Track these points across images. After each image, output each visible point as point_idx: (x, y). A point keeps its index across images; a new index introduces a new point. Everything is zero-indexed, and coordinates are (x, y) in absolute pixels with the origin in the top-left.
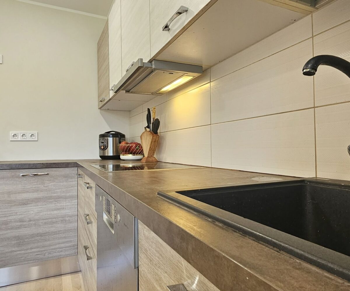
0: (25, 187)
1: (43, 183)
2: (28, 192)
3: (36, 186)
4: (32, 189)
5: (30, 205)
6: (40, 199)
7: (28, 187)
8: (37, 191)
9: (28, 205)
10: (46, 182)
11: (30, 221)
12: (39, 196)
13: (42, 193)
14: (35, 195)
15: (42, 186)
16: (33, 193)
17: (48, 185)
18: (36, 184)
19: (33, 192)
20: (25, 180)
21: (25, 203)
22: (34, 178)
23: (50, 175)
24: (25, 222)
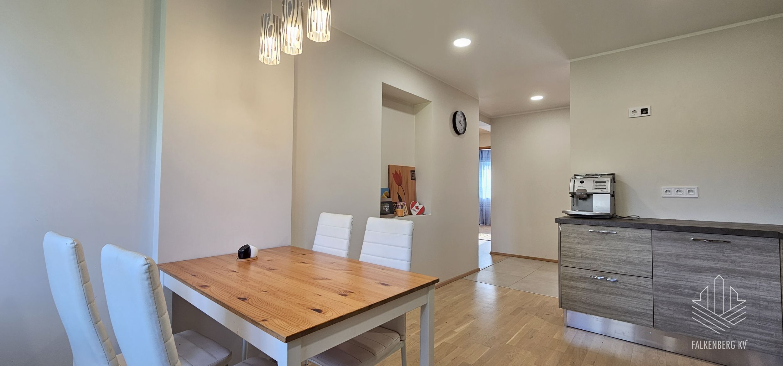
0: (698, 253)
1: (722, 252)
2: (701, 259)
3: (712, 253)
4: (707, 256)
5: (704, 274)
6: (719, 269)
7: (700, 253)
8: (713, 260)
10: (726, 251)
12: (716, 266)
13: (720, 263)
14: (711, 264)
15: (721, 255)
16: (709, 262)
17: (729, 255)
18: (711, 251)
19: (708, 260)
20: (697, 245)
21: (697, 270)
22: (708, 245)
23: (731, 243)
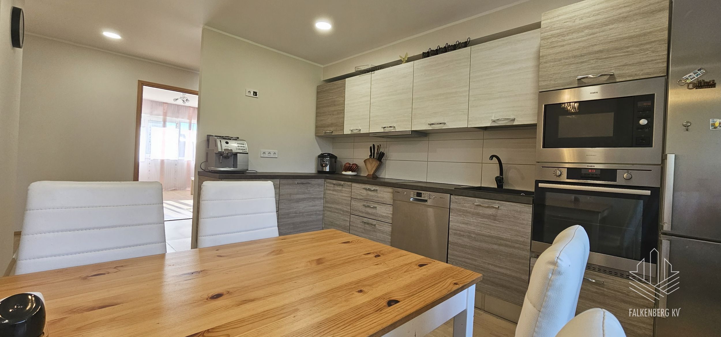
0: (298, 191)
2: (300, 194)
3: (304, 190)
5: (300, 203)
7: (300, 191)
9: (299, 203)
11: (300, 213)
12: (305, 197)
13: (306, 195)
14: (303, 196)
19: (302, 194)
20: (299, 186)
21: (298, 201)
24: (298, 213)
